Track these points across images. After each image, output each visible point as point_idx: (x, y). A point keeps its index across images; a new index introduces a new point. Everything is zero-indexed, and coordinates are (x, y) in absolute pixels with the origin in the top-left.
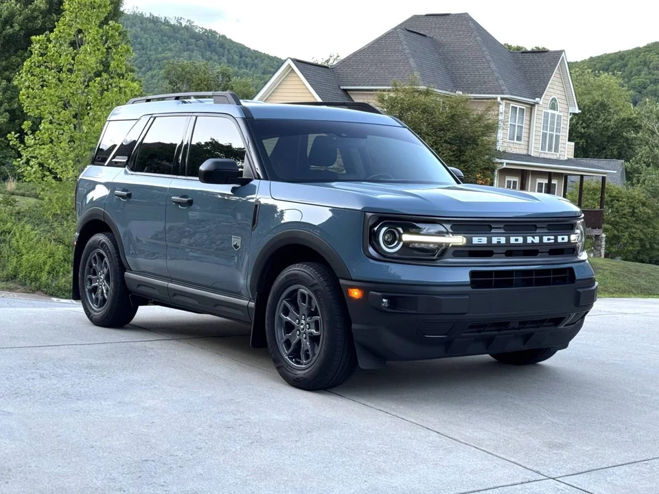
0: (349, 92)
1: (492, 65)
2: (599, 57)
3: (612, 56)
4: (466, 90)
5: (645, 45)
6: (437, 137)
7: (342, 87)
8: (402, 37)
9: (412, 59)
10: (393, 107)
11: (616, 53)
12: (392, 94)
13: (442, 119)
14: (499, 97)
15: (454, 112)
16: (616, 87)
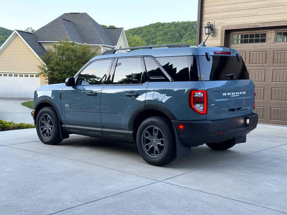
0: (41, 43)
1: (97, 33)
2: (132, 29)
3: (137, 29)
4: (88, 42)
5: (149, 25)
6: (78, 61)
7: (38, 42)
8: (61, 22)
9: (66, 30)
10: (60, 49)
11: (138, 28)
12: (59, 45)
13: (79, 54)
14: (101, 45)
15: (84, 51)
16: (140, 41)
